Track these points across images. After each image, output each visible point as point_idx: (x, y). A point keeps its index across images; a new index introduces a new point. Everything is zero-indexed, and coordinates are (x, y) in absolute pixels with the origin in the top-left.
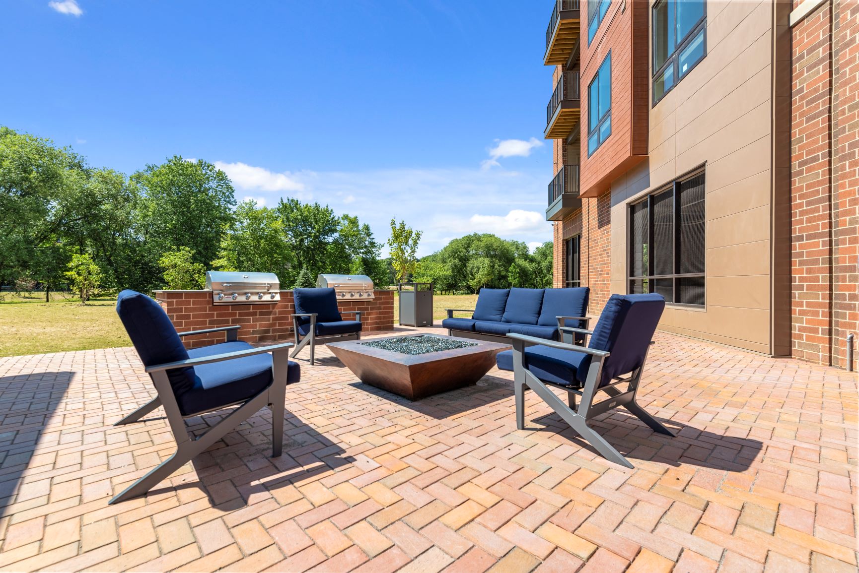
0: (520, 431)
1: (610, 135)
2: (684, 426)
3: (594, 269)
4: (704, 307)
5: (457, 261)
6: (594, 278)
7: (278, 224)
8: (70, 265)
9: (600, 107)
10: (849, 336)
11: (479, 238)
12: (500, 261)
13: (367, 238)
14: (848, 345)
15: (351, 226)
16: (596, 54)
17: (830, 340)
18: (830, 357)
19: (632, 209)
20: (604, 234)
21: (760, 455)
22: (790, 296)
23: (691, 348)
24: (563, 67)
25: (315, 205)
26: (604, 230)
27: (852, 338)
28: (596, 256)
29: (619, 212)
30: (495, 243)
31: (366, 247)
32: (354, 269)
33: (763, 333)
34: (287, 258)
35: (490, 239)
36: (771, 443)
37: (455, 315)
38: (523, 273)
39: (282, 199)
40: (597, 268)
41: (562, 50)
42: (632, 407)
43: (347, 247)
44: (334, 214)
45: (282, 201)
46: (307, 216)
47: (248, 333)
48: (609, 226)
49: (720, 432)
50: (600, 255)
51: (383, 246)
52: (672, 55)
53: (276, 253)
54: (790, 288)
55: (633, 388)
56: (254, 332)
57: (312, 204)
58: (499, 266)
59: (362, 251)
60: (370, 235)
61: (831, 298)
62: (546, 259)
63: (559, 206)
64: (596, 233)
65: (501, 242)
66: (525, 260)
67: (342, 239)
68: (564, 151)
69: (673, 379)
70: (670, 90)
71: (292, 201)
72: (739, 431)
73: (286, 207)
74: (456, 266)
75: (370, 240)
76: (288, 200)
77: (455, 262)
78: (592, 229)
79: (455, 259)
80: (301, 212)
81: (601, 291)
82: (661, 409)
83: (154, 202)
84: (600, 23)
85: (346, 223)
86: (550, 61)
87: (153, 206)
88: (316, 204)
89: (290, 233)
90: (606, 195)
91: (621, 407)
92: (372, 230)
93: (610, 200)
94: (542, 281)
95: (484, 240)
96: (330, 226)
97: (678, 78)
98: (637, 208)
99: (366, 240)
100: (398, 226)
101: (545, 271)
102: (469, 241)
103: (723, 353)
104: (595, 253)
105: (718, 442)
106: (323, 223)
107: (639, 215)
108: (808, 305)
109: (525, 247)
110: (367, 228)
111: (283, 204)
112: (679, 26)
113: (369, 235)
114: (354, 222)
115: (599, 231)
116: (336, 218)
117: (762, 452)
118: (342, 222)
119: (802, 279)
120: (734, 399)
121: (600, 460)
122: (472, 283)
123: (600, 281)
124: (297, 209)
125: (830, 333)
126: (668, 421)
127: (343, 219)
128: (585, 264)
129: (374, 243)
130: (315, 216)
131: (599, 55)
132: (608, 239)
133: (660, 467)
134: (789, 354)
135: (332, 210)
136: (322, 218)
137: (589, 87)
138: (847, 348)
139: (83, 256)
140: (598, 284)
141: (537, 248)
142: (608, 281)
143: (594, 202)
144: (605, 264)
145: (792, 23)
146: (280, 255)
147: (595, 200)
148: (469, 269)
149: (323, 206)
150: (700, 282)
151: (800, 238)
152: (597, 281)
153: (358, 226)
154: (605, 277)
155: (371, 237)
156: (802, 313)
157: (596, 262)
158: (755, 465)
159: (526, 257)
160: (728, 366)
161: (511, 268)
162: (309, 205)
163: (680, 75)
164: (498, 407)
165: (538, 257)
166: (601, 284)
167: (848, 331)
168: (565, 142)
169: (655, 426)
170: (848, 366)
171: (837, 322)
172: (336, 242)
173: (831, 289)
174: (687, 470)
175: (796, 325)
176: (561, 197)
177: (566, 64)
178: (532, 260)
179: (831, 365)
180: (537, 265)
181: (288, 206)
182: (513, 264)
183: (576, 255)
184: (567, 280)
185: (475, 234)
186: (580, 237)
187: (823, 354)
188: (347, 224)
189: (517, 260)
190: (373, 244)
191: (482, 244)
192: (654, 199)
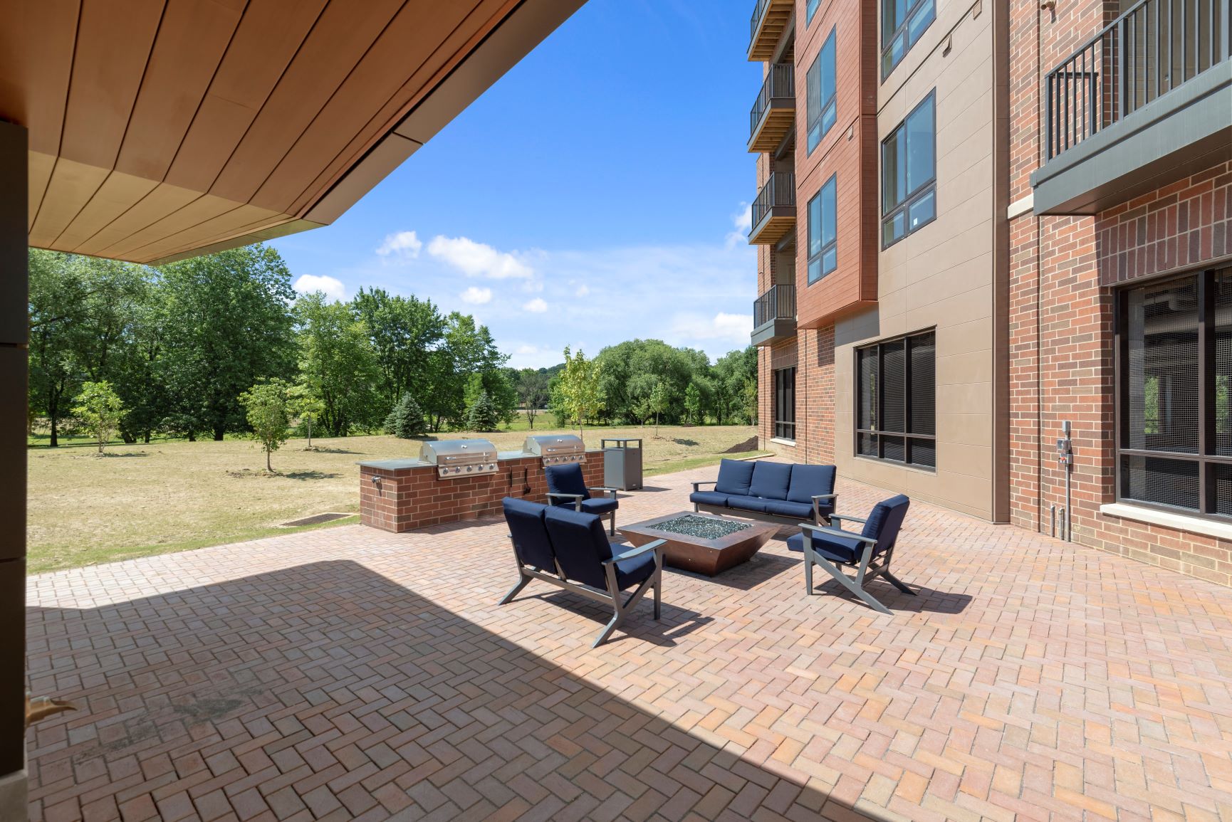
0: (810, 596)
1: (835, 269)
2: (922, 588)
3: (813, 412)
4: (934, 471)
5: (612, 378)
6: (814, 423)
7: (360, 327)
8: (81, 398)
9: (823, 232)
10: (1052, 507)
11: (642, 347)
12: (672, 378)
13: (487, 347)
14: (1051, 514)
15: (464, 330)
16: (817, 169)
17: (1039, 509)
18: (1039, 524)
19: (860, 352)
20: (826, 374)
21: (970, 604)
22: (1009, 467)
23: (923, 514)
24: (770, 156)
25: (410, 298)
26: (826, 369)
27: (1054, 508)
28: (816, 397)
29: (844, 354)
30: (665, 354)
31: (484, 358)
32: (471, 391)
33: (986, 502)
34: (372, 377)
35: (657, 347)
36: (978, 597)
37: (701, 488)
38: (704, 394)
39: (362, 289)
40: (817, 412)
41: (771, 138)
42: (887, 576)
43: (457, 359)
44: (439, 312)
45: (362, 292)
46: (399, 314)
47: (468, 508)
48: (832, 365)
49: (946, 591)
50: (821, 397)
51: (509, 358)
52: (902, 204)
53: (356, 368)
54: (1009, 460)
55: (887, 562)
56: (474, 508)
57: (406, 297)
58: (671, 385)
59: (479, 364)
60: (490, 342)
61: (1039, 473)
62: (732, 375)
63: (771, 334)
64: (817, 371)
65: (673, 351)
66: (706, 376)
67: (450, 348)
68: (773, 261)
69: (910, 550)
70: (899, 240)
71: (377, 292)
72: (958, 590)
73: (368, 300)
74: (611, 385)
75: (490, 349)
76: (372, 290)
77: (610, 380)
78: (810, 365)
79: (609, 375)
80: (390, 308)
81: (823, 439)
82: (904, 576)
83: (173, 295)
84: (822, 136)
85: (456, 324)
86: (755, 148)
87: (171, 301)
88: (413, 297)
89: (373, 338)
90: (827, 330)
91: (880, 577)
92: (492, 335)
93: (833, 336)
94: (727, 405)
95: (650, 349)
96: (433, 328)
97: (909, 231)
98: (865, 353)
99: (484, 349)
100: (573, 356)
101: (731, 392)
102: (628, 350)
103: (952, 519)
104: (814, 394)
105: (945, 598)
106: (423, 325)
107: (866, 361)
108: (1023, 476)
109: (704, 359)
110: (485, 331)
111: (363, 297)
112: (909, 175)
113: (488, 341)
114: (468, 323)
115: (819, 369)
116: (442, 318)
117: (971, 602)
118: (450, 322)
119: (1018, 453)
120: (958, 566)
121: (871, 611)
122: (637, 411)
123: (821, 428)
124: (385, 305)
125: (1039, 504)
126: (911, 585)
127: (452, 319)
128: (802, 405)
129: (497, 353)
130: (411, 315)
131: (821, 173)
132: (830, 381)
133: (909, 614)
134: (1008, 521)
135: (435, 307)
136: (421, 317)
137: (809, 203)
138: (1050, 517)
139: (99, 383)
140: (819, 431)
141: (718, 360)
142: (830, 429)
143: (813, 334)
144: (828, 409)
145: (1009, 217)
146: (363, 372)
147: (815, 331)
148: (629, 390)
149: (422, 299)
150: (931, 444)
151: (1016, 415)
152: (817, 427)
153: (473, 330)
154: (827, 424)
155: (493, 344)
156: (1019, 483)
157: (817, 405)
158: (965, 610)
159: (705, 371)
160: (955, 535)
161: (688, 390)
162: (401, 297)
163: (911, 228)
164: (783, 579)
165: (721, 372)
166: (823, 432)
167: (1051, 502)
168: (774, 249)
169: (903, 588)
170: (1051, 534)
171: (1044, 493)
172: (441, 352)
173: (1039, 464)
174: (925, 614)
175: (1013, 494)
176: (772, 322)
177: (774, 153)
178: (714, 376)
179: (1039, 531)
180: (720, 383)
181: (371, 299)
182: (691, 384)
183: (789, 391)
184: (777, 419)
185: (637, 341)
186: (794, 370)
187: (1034, 522)
188: (457, 326)
189: (694, 377)
190: (494, 355)
191: (647, 355)
192: (885, 347)
